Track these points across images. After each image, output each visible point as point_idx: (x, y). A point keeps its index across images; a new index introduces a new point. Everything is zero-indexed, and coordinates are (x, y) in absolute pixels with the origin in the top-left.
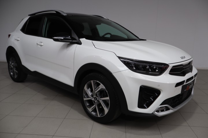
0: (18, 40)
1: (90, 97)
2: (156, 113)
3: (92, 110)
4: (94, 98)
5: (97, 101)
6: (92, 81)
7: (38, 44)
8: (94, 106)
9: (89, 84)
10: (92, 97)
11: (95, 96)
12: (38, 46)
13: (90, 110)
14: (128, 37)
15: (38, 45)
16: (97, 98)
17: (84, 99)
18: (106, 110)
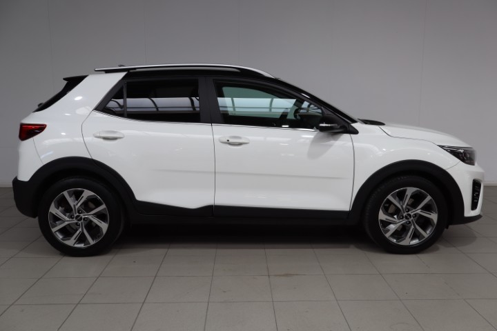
0: (115, 138)
7: (231, 140)
16: (410, 213)
17: (387, 235)
18: (434, 217)
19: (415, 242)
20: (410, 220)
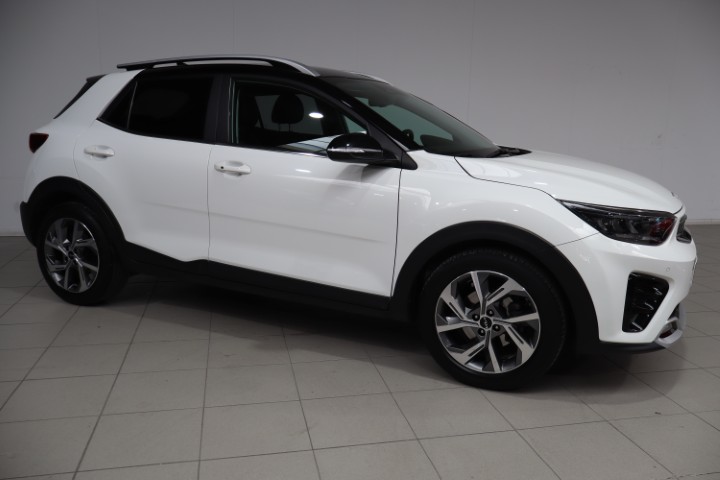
0: (105, 156)
1: (466, 319)
2: (660, 340)
3: (470, 358)
4: (478, 322)
5: (490, 329)
6: (474, 274)
7: (226, 167)
8: (483, 343)
9: (458, 284)
10: (472, 321)
11: (485, 315)
12: (225, 175)
13: (462, 357)
14: (453, 136)
15: (224, 171)
16: (492, 319)
17: (440, 329)
18: (527, 351)
19: (477, 368)
20: (486, 330)
